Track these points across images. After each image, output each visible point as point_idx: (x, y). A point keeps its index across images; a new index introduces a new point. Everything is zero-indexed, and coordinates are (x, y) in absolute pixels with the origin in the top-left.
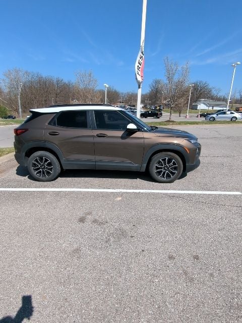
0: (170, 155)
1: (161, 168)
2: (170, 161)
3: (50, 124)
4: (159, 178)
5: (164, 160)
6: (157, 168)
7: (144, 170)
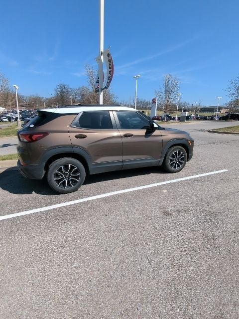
1: (174, 160)
2: (179, 153)
3: (71, 126)
4: (172, 169)
5: (176, 153)
6: (171, 160)
7: (161, 164)
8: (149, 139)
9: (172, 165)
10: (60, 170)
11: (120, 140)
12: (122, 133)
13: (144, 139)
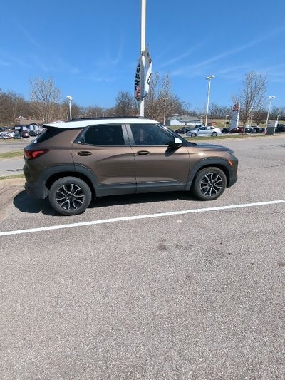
0: (214, 170)
1: (206, 185)
2: (215, 176)
3: (75, 142)
4: (204, 195)
5: (209, 176)
6: (202, 185)
7: (188, 188)
8: (172, 157)
9: (204, 190)
10: (62, 190)
11: (132, 158)
12: (135, 150)
13: (165, 158)
